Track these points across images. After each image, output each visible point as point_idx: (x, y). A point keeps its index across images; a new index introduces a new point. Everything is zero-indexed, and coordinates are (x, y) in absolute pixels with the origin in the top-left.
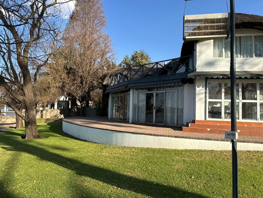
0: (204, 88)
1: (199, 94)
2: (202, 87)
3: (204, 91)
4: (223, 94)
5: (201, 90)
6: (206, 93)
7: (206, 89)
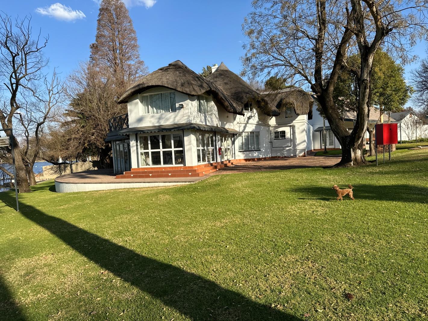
0: (135, 142)
1: (133, 147)
2: (134, 141)
3: (135, 144)
4: (149, 146)
5: (134, 143)
6: (137, 145)
7: (137, 142)
